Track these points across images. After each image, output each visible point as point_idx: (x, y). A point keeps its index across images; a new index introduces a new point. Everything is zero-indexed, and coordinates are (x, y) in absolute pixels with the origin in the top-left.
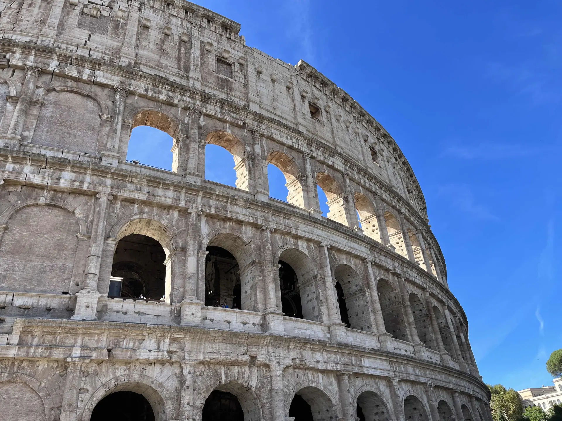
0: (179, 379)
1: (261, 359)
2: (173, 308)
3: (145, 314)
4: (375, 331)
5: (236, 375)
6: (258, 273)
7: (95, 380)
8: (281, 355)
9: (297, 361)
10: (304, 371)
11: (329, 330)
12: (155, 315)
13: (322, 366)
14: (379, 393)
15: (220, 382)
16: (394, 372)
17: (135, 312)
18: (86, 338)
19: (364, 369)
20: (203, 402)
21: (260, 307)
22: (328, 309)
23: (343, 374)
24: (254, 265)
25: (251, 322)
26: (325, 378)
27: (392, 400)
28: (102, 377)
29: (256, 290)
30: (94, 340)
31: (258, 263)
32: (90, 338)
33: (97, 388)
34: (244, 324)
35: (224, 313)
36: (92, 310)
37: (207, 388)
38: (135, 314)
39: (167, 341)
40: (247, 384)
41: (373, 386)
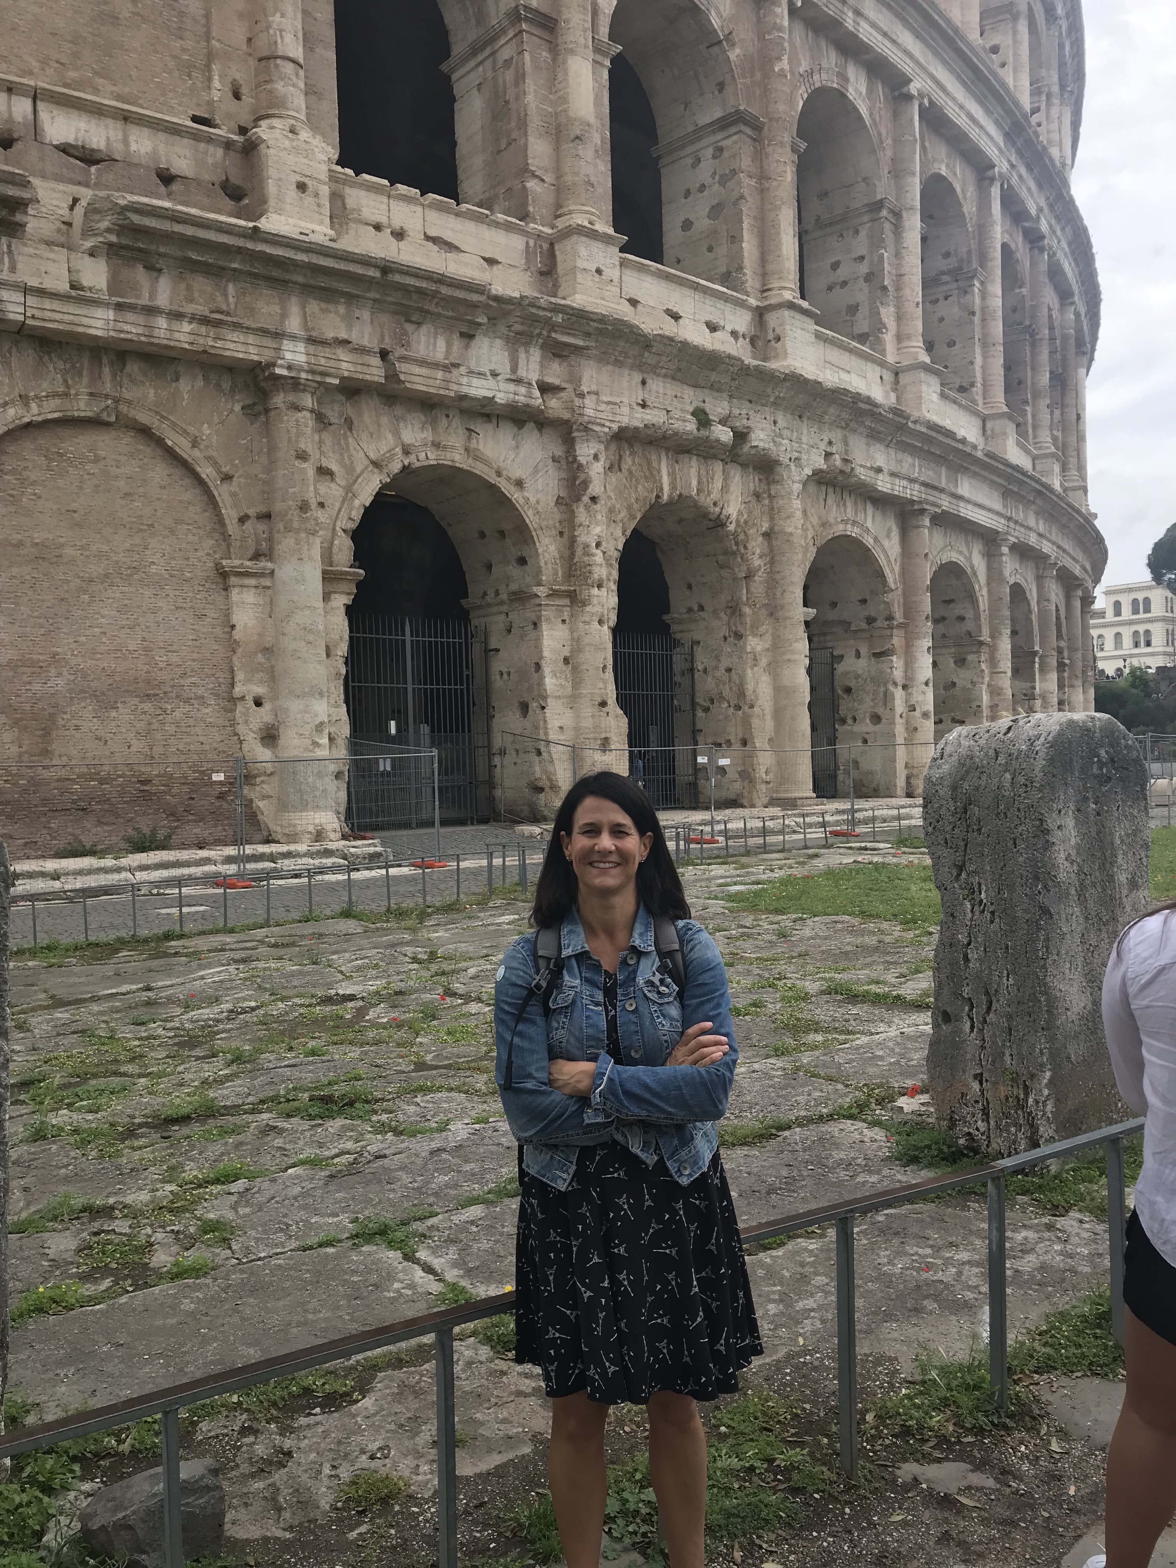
0: (564, 475)
1: (761, 444)
2: (532, 243)
3: (457, 248)
4: (980, 403)
5: (694, 483)
6: (746, 162)
7: (347, 444)
8: (804, 439)
9: (838, 463)
10: (838, 490)
11: (897, 382)
12: (484, 259)
13: (884, 484)
14: (969, 571)
15: (658, 497)
16: (1009, 519)
17: (428, 238)
18: (314, 306)
19: (962, 504)
20: (621, 547)
21: (751, 279)
22: (899, 318)
23: (923, 511)
24: (733, 130)
25: (729, 328)
26: (878, 514)
27: (989, 592)
28: (364, 436)
29: (741, 221)
30: (337, 313)
31: (746, 123)
32: (323, 305)
33: (358, 470)
34: (713, 328)
35: (663, 284)
36: (319, 205)
37: (629, 508)
38: (430, 244)
39: (536, 354)
40: (717, 510)
41: (961, 553)
